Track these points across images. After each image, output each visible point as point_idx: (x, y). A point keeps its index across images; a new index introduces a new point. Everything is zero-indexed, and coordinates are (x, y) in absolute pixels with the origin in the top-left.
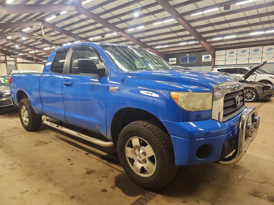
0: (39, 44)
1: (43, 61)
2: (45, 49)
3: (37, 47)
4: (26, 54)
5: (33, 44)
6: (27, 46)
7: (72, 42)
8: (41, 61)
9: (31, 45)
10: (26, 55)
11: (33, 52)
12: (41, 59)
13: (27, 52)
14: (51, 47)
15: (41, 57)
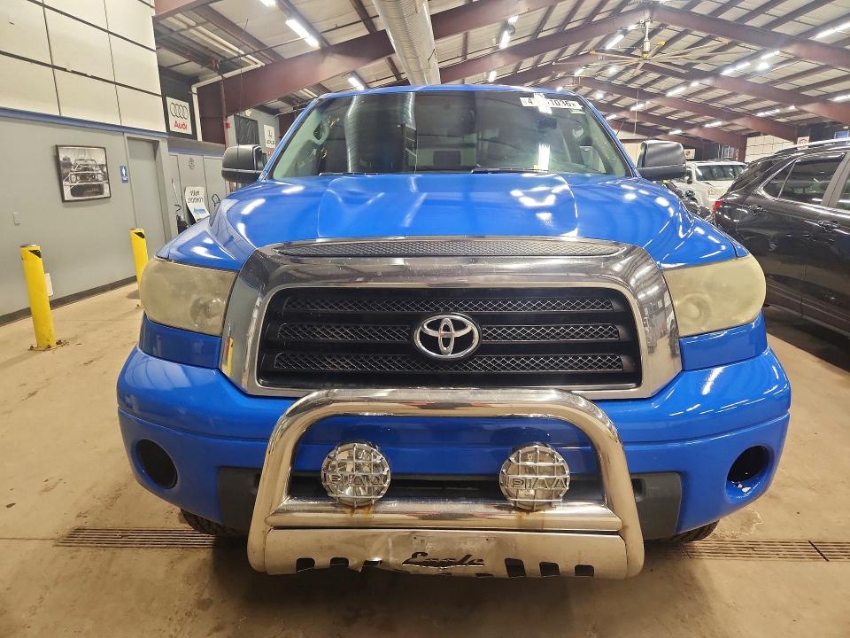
0: (654, 81)
1: (671, 133)
2: (670, 94)
3: (648, 90)
4: (623, 115)
5: (637, 82)
6: (625, 90)
7: (751, 59)
8: (666, 132)
9: (633, 86)
10: (625, 118)
11: (639, 107)
12: (664, 128)
13: (626, 108)
14: (686, 84)
15: (663, 119)
